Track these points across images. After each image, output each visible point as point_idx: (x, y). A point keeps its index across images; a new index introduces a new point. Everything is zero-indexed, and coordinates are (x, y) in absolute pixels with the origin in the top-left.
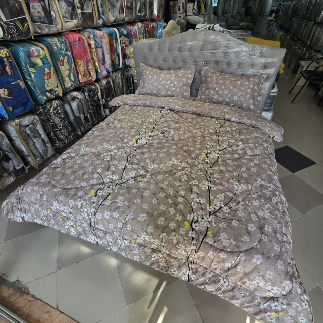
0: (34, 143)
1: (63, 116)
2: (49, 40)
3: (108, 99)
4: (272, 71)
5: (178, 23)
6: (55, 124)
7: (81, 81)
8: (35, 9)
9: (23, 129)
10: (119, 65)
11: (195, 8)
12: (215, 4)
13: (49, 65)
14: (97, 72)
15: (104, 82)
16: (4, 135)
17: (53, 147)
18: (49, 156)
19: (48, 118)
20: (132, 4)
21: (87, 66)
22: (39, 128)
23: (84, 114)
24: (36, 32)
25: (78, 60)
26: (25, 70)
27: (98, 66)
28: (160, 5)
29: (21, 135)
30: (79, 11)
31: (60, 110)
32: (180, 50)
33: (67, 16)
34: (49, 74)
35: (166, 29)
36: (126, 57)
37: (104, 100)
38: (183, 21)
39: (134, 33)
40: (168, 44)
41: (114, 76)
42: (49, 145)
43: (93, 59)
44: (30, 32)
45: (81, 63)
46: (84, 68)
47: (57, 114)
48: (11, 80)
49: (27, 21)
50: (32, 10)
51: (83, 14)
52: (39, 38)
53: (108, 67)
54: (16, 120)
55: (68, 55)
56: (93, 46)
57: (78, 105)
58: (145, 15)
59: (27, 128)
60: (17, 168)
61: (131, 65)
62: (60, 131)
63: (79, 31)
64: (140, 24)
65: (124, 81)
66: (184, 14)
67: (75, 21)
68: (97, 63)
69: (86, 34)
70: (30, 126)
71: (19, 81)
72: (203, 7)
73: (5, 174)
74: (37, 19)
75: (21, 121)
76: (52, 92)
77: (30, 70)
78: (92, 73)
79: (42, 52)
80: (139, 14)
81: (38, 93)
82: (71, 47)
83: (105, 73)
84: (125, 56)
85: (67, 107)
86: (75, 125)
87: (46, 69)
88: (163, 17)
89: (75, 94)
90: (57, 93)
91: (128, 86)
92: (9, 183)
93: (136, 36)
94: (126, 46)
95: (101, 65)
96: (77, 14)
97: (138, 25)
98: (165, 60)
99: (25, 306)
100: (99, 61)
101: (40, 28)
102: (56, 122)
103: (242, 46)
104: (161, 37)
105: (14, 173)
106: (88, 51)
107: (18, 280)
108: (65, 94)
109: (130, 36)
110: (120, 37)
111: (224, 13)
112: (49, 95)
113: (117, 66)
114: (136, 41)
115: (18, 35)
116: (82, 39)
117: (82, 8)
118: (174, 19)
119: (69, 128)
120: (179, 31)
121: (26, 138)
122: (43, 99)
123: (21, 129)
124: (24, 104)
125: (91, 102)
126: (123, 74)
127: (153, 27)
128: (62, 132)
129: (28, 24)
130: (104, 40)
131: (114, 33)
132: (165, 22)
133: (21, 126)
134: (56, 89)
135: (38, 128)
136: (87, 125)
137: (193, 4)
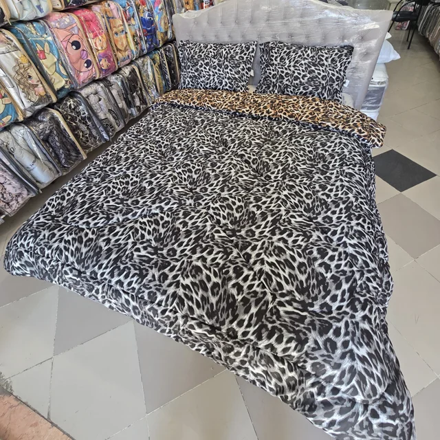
32: (238, 21)
40: (220, 14)
98: (217, 37)
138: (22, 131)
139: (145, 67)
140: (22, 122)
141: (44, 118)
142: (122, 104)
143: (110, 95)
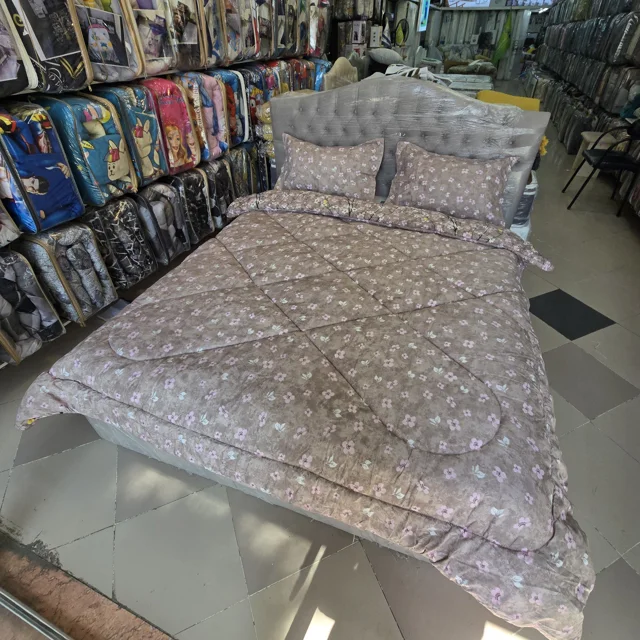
0: (81, 278)
1: (136, 229)
2: (119, 92)
3: (222, 198)
4: (526, 151)
5: (354, 62)
6: (122, 244)
7: (172, 166)
8: (97, 38)
9: (62, 250)
10: (243, 137)
11: (386, 35)
12: (422, 28)
13: (116, 136)
14: (202, 149)
15: (215, 167)
16: (27, 262)
17: (115, 286)
18: (107, 303)
19: (108, 232)
20: (269, 30)
21: (186, 138)
22: (92, 249)
23: (175, 225)
24: (96, 79)
25: (169, 128)
26: (72, 145)
27: (205, 139)
28: (320, 30)
29: (59, 263)
30: (174, 42)
31: (132, 217)
32: (357, 111)
33: (152, 50)
34: (116, 153)
35: (332, 73)
36: (257, 123)
37: (214, 200)
38: (362, 58)
39: (272, 79)
40: (334, 101)
41: (234, 157)
42: (108, 283)
43: (195, 125)
44: (86, 78)
45: (174, 133)
46: (179, 142)
47: (126, 225)
48: (47, 162)
49: (81, 59)
50: (91, 41)
51: (181, 47)
52: (101, 89)
53: (223, 140)
54: (52, 236)
55: (151, 119)
56: (197, 103)
57: (165, 210)
58: (294, 47)
59: (69, 251)
60: (47, 324)
61: (265, 137)
62: (129, 255)
63: (172, 77)
64: (283, 64)
65: (252, 166)
66: (365, 45)
67: (166, 60)
68: (203, 134)
69: (185, 82)
70: (76, 246)
71: (61, 164)
72: (400, 33)
73: (24, 336)
74: (99, 56)
75: (59, 237)
76: (120, 185)
77: (82, 145)
78: (193, 150)
79: (105, 113)
80: (283, 46)
81: (94, 186)
82: (157, 105)
83: (217, 151)
84: (254, 120)
85: (144, 212)
86: (157, 246)
87: (111, 143)
88: (326, 52)
89: (160, 188)
90: (128, 185)
91: (259, 176)
92: (29, 353)
93: (277, 85)
94: (257, 103)
95: (211, 137)
96: (171, 47)
97: (280, 66)
98: (328, 130)
99: (51, 592)
100: (207, 129)
101: (103, 72)
102: (123, 240)
103: (469, 106)
104: (321, 88)
105: (40, 334)
106: (188, 111)
107: (38, 542)
108: (142, 188)
109: (264, 86)
110: (246, 86)
111: (440, 42)
112: (113, 189)
113: (240, 139)
114: (275, 95)
115: (65, 84)
116: (178, 90)
117: (180, 38)
118: (346, 55)
119: (147, 251)
120: (356, 76)
121: (66, 269)
122: (101, 196)
123: (58, 253)
124: (67, 206)
125: (188, 204)
126: (249, 153)
127: (308, 69)
128: (134, 258)
129: (83, 65)
130: (216, 92)
131: (236, 80)
132: (329, 60)
133: (58, 246)
134: (128, 179)
135: (89, 251)
136: (179, 246)
137: (381, 27)
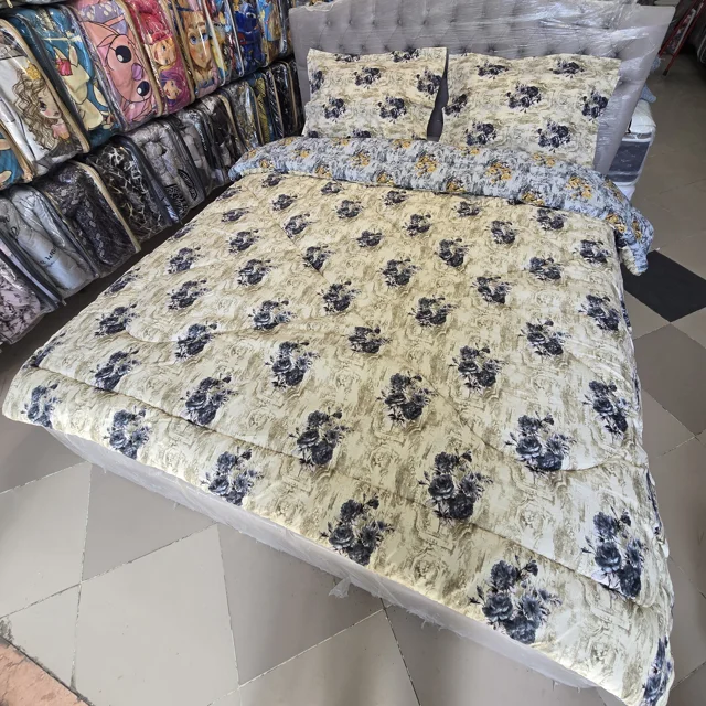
40: (371, 8)
138: (31, 199)
139: (241, 99)
140: (30, 184)
141: (68, 178)
142: (200, 162)
143: (180, 144)
